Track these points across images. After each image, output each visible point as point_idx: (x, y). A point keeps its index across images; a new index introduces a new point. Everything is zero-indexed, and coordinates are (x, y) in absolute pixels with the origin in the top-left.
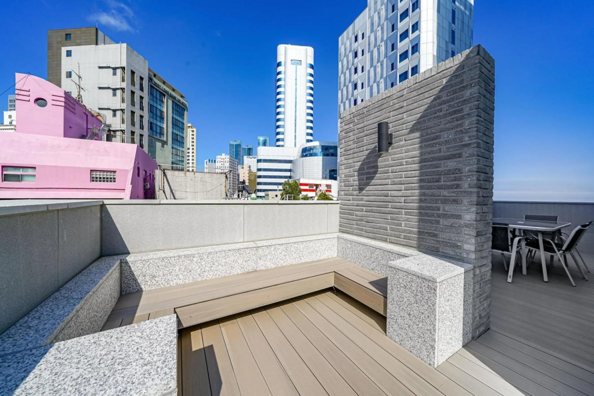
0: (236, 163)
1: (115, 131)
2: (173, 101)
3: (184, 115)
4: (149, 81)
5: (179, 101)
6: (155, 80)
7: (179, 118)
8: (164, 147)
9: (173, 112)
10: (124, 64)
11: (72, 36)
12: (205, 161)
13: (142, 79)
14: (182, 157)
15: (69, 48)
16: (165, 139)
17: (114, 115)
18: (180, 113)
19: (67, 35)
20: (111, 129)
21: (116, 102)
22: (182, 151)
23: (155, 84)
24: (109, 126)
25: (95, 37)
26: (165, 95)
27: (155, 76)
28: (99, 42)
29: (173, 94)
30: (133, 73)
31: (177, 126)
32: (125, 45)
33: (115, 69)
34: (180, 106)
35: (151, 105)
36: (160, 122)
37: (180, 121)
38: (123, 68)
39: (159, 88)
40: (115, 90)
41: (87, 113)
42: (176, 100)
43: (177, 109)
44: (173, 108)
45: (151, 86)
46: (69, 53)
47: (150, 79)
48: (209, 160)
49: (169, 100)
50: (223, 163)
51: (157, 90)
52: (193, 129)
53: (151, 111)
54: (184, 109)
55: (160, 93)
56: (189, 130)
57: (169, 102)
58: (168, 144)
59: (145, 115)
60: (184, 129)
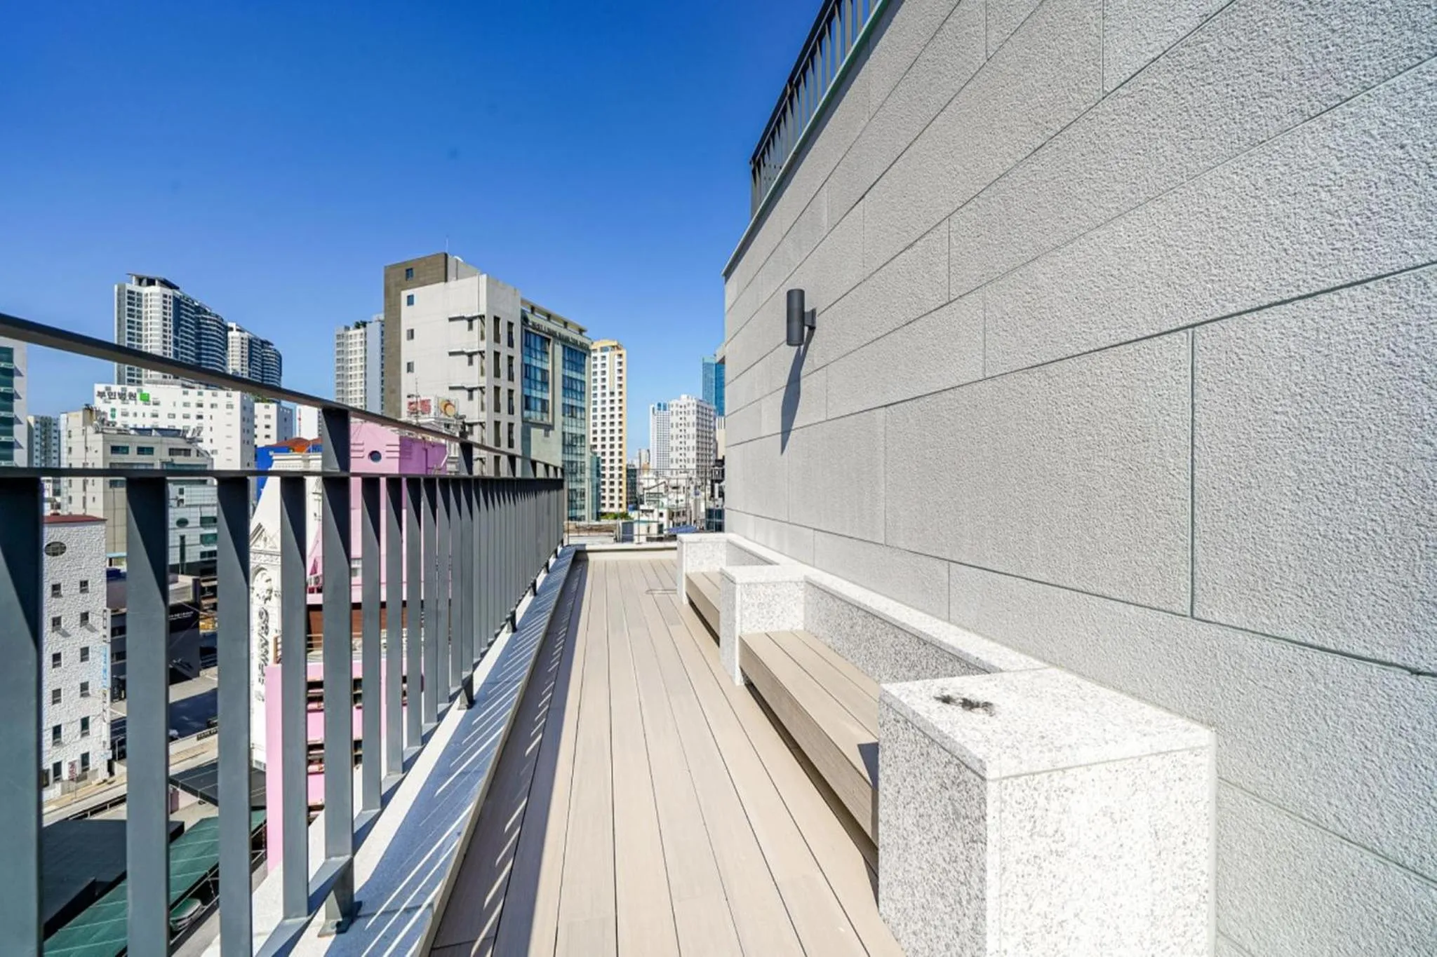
0: (712, 413)
1: (471, 425)
2: (564, 347)
3: (584, 365)
4: (522, 324)
5: (575, 343)
6: (532, 319)
7: (574, 375)
8: (548, 436)
9: (564, 367)
10: (483, 311)
11: (414, 271)
12: (652, 406)
13: (510, 325)
15: (409, 292)
16: (550, 421)
17: (471, 398)
18: (576, 363)
19: (407, 270)
20: (466, 421)
21: (472, 375)
23: (534, 326)
24: (462, 417)
25: (443, 269)
26: (549, 340)
27: (533, 309)
28: (449, 277)
29: (565, 332)
30: (497, 320)
31: (572, 389)
32: (484, 277)
33: (470, 320)
34: (575, 351)
35: (526, 365)
36: (542, 390)
37: (576, 380)
38: (482, 317)
39: (541, 331)
40: (471, 355)
41: (427, 447)
42: (569, 341)
43: (571, 359)
44: (564, 359)
45: (527, 332)
46: (410, 300)
47: (525, 320)
48: (659, 405)
49: (556, 346)
50: (683, 416)
51: (536, 335)
52: (620, 352)
53: (526, 377)
54: (585, 355)
55: (542, 338)
56: (613, 353)
57: (558, 350)
58: (556, 428)
59: (517, 386)
60: (584, 393)
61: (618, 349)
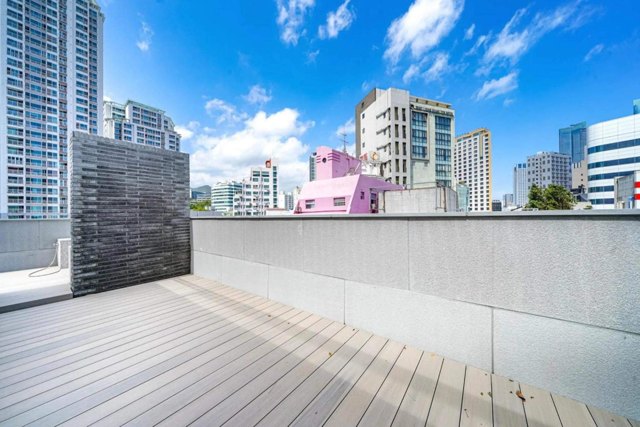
1: (385, 163)
2: (436, 117)
3: (450, 126)
4: (411, 109)
5: (444, 113)
6: (416, 105)
7: (443, 131)
8: (427, 166)
9: (437, 128)
10: (390, 107)
11: (365, 103)
13: (404, 110)
14: (448, 171)
15: (363, 113)
16: (428, 158)
17: (385, 150)
18: (445, 125)
19: (362, 104)
20: (383, 162)
21: (385, 140)
22: (449, 165)
23: (418, 108)
25: (374, 96)
26: (426, 114)
27: (417, 101)
28: (377, 98)
29: (436, 108)
30: (396, 109)
31: (442, 140)
33: (385, 113)
34: (444, 118)
35: (413, 130)
36: (423, 142)
37: (444, 134)
38: (389, 110)
39: (421, 110)
40: (384, 130)
41: (349, 158)
42: (439, 113)
43: (440, 123)
44: (436, 123)
45: (413, 112)
46: (364, 116)
47: (412, 106)
49: (431, 117)
51: (418, 113)
52: (486, 134)
53: (413, 136)
54: (450, 119)
55: (422, 114)
56: (481, 135)
57: (431, 120)
58: (431, 162)
59: (408, 140)
60: (450, 141)
61: (485, 132)
